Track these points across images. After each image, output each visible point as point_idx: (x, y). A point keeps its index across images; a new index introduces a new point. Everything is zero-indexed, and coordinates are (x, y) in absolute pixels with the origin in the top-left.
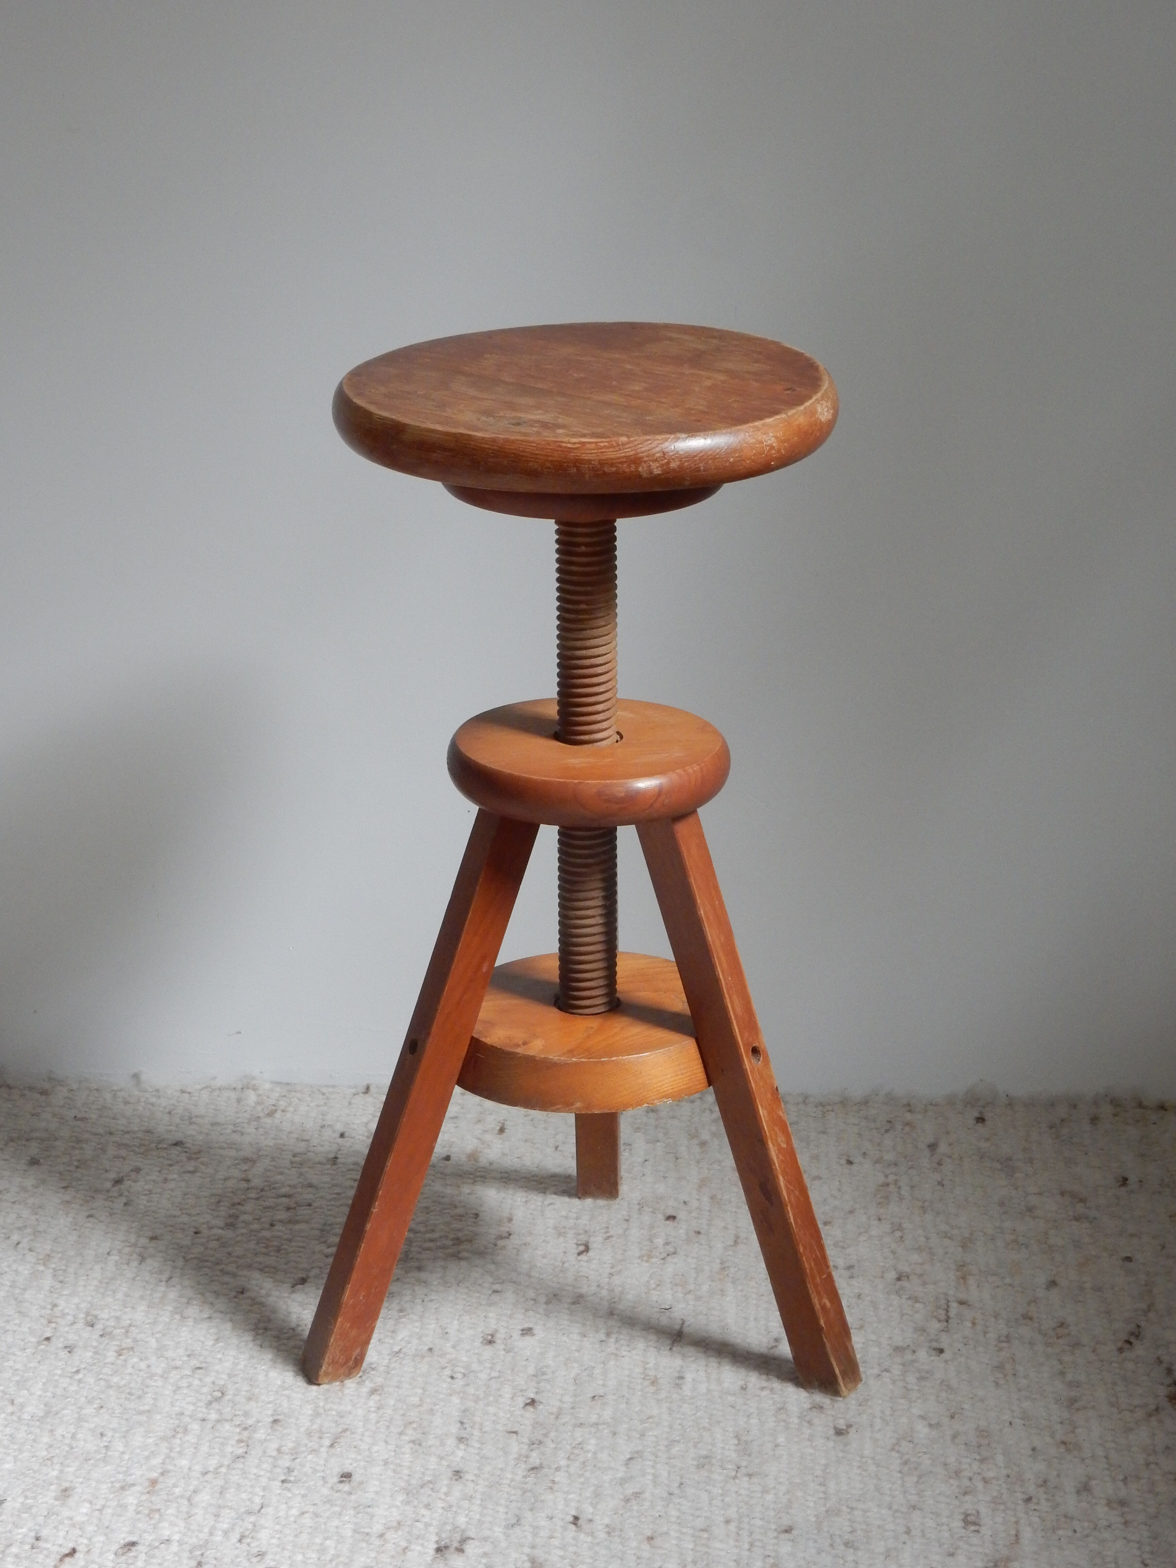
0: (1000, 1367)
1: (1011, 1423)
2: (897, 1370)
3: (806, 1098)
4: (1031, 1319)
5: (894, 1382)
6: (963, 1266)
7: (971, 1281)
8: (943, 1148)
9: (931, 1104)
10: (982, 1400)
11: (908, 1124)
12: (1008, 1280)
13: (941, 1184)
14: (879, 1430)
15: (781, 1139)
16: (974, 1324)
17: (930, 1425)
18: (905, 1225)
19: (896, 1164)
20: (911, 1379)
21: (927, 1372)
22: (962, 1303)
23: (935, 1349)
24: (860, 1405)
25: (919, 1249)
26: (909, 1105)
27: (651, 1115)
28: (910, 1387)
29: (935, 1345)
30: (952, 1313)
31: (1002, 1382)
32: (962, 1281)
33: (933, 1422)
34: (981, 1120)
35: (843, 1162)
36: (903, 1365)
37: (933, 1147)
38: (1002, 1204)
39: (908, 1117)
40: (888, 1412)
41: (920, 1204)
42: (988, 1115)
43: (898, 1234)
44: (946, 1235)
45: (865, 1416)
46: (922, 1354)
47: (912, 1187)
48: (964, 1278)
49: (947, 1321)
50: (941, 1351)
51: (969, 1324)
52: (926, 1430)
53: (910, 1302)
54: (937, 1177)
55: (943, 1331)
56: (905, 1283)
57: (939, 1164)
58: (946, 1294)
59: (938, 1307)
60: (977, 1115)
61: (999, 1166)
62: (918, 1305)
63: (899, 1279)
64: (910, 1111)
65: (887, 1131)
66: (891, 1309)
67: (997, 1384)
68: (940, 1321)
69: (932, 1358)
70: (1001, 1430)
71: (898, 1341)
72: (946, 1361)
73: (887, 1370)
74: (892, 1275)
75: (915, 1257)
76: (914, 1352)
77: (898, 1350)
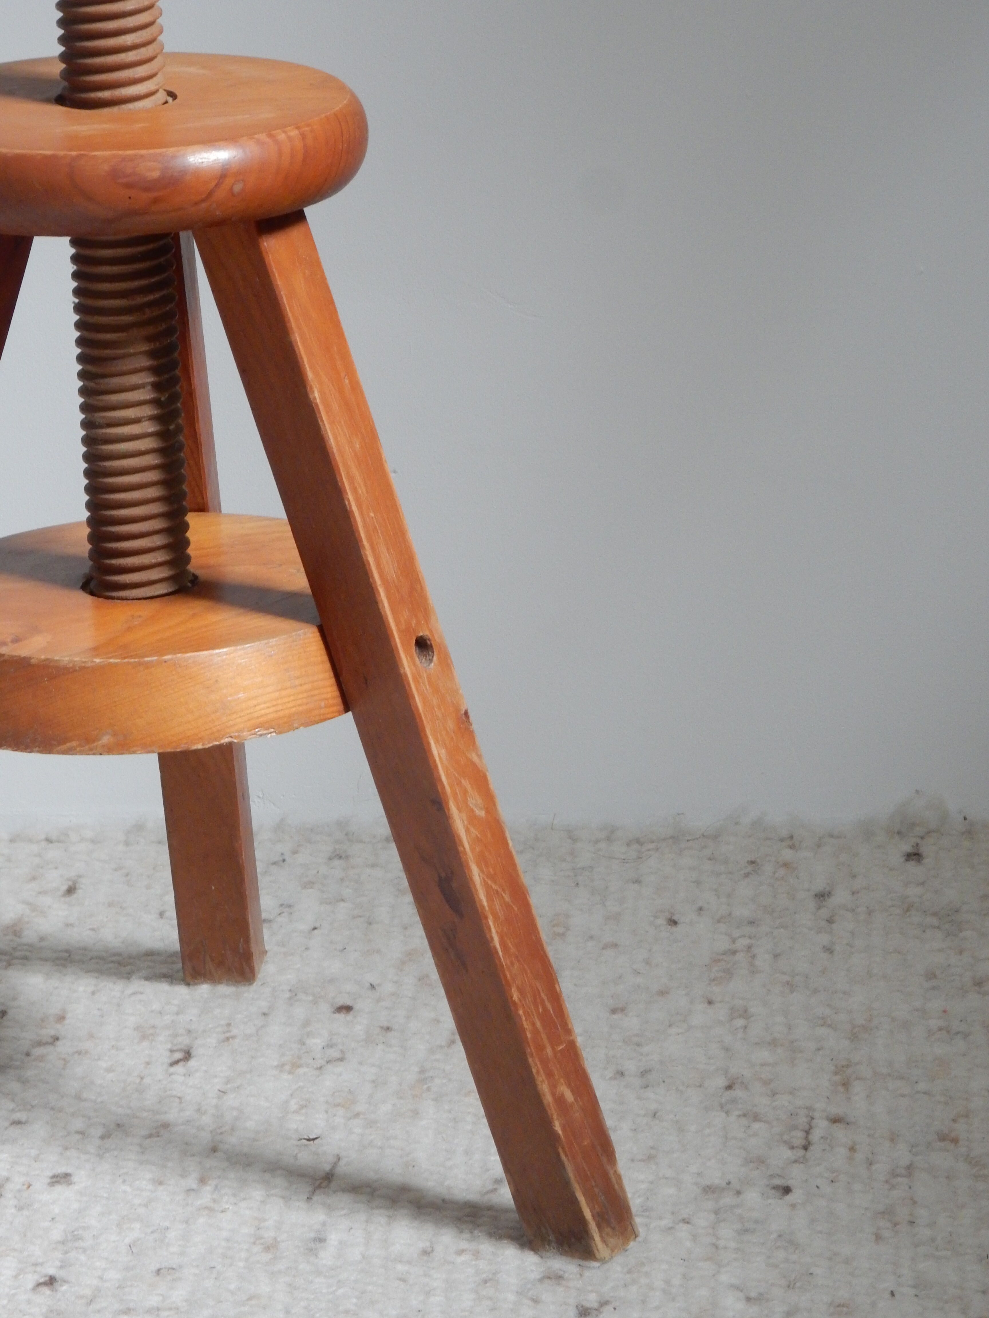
0: (888, 1212)
1: (892, 1294)
2: (703, 1220)
3: (612, 832)
4: (955, 1141)
5: (695, 1238)
6: (848, 1066)
7: (858, 1088)
8: (841, 897)
9: (832, 836)
10: (847, 1261)
11: (786, 865)
12: (922, 1086)
13: (829, 950)
14: (657, 1308)
15: (475, 801)
16: (852, 1149)
17: (748, 1299)
18: (752, 1010)
19: (752, 923)
20: (726, 1232)
21: (756, 1222)
22: (836, 1120)
23: (776, 1188)
24: (629, 1272)
25: (774, 1043)
26: (791, 837)
27: (337, 862)
28: (721, 1243)
29: (777, 1182)
30: (816, 1135)
31: (886, 1233)
32: (841, 1089)
33: (753, 1294)
34: (915, 856)
35: (661, 921)
36: (716, 1212)
37: (822, 896)
38: (931, 975)
39: (788, 855)
40: (676, 1281)
41: (786, 978)
42: (927, 849)
43: (740, 1022)
44: (824, 1022)
45: (634, 1289)
46: (752, 1197)
47: (776, 956)
48: (846, 1084)
49: (805, 1148)
50: (787, 1190)
51: (842, 1151)
52: (741, 1306)
53: (744, 1121)
54: (824, 939)
55: (795, 1161)
56: (738, 1093)
57: (830, 921)
58: (810, 1109)
59: (795, 1128)
60: (907, 848)
61: (934, 921)
62: (756, 1126)
63: (729, 1087)
64: (792, 847)
65: (747, 875)
66: (707, 1131)
67: (878, 1238)
68: (792, 1148)
69: (770, 1201)
70: (873, 1304)
71: (715, 1177)
72: (793, 1206)
73: (686, 1221)
74: (721, 1082)
75: (765, 1055)
76: (739, 1193)
77: (709, 1190)
